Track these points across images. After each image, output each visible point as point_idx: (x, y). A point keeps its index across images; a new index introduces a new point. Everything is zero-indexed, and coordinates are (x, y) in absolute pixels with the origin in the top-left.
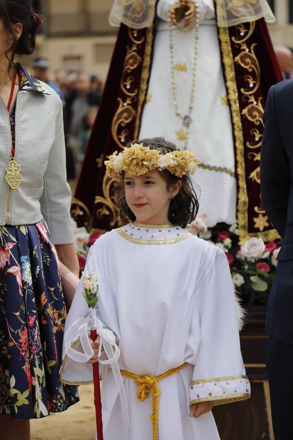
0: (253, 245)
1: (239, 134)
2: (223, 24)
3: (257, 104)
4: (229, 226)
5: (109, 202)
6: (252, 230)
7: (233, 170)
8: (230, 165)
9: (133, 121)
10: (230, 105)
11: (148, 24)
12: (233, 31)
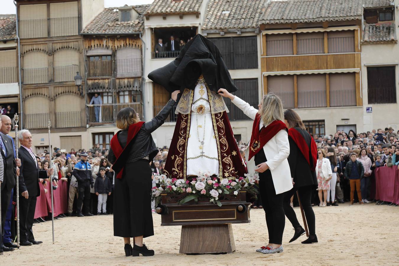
0: (225, 181)
1: (219, 147)
2: (213, 113)
3: (224, 138)
4: (217, 176)
5: (177, 170)
6: (224, 177)
7: (218, 158)
8: (217, 157)
9: (185, 144)
10: (216, 138)
11: (189, 113)
12: (216, 115)
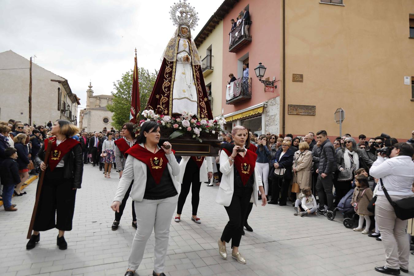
0: (203, 121)
1: (198, 93)
2: (193, 64)
3: (200, 86)
4: (196, 116)
5: (162, 107)
7: (197, 102)
